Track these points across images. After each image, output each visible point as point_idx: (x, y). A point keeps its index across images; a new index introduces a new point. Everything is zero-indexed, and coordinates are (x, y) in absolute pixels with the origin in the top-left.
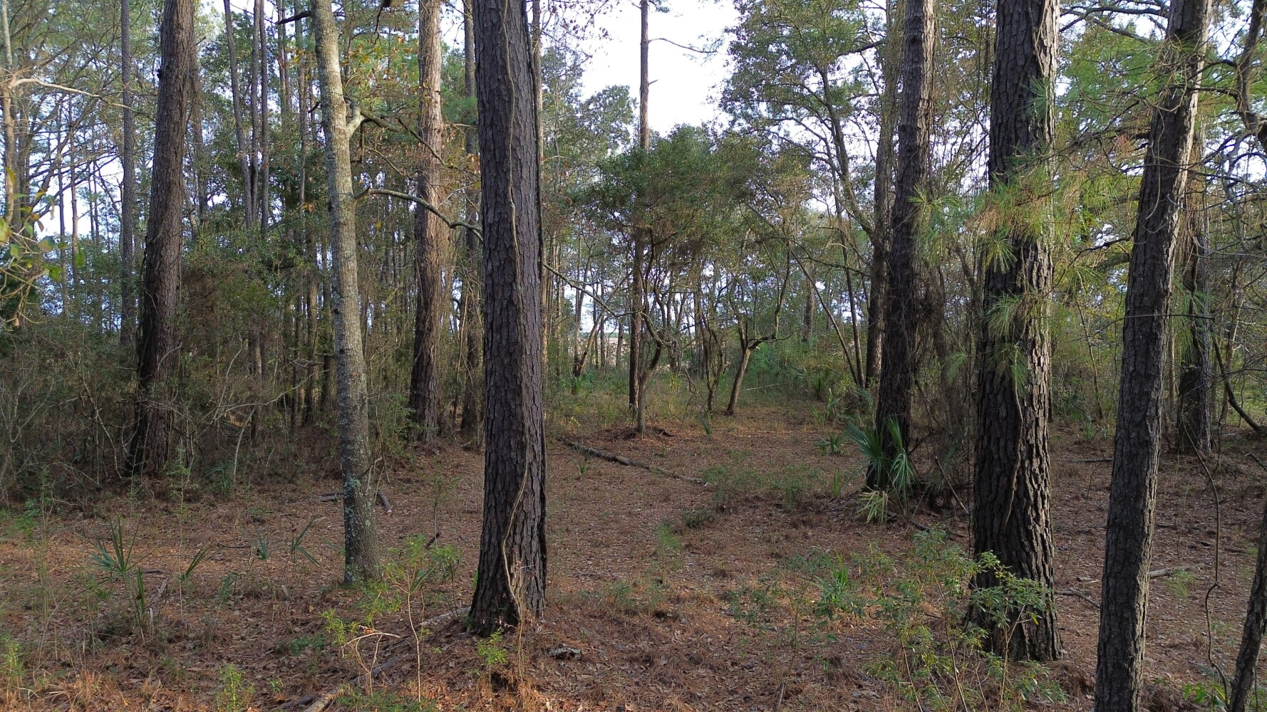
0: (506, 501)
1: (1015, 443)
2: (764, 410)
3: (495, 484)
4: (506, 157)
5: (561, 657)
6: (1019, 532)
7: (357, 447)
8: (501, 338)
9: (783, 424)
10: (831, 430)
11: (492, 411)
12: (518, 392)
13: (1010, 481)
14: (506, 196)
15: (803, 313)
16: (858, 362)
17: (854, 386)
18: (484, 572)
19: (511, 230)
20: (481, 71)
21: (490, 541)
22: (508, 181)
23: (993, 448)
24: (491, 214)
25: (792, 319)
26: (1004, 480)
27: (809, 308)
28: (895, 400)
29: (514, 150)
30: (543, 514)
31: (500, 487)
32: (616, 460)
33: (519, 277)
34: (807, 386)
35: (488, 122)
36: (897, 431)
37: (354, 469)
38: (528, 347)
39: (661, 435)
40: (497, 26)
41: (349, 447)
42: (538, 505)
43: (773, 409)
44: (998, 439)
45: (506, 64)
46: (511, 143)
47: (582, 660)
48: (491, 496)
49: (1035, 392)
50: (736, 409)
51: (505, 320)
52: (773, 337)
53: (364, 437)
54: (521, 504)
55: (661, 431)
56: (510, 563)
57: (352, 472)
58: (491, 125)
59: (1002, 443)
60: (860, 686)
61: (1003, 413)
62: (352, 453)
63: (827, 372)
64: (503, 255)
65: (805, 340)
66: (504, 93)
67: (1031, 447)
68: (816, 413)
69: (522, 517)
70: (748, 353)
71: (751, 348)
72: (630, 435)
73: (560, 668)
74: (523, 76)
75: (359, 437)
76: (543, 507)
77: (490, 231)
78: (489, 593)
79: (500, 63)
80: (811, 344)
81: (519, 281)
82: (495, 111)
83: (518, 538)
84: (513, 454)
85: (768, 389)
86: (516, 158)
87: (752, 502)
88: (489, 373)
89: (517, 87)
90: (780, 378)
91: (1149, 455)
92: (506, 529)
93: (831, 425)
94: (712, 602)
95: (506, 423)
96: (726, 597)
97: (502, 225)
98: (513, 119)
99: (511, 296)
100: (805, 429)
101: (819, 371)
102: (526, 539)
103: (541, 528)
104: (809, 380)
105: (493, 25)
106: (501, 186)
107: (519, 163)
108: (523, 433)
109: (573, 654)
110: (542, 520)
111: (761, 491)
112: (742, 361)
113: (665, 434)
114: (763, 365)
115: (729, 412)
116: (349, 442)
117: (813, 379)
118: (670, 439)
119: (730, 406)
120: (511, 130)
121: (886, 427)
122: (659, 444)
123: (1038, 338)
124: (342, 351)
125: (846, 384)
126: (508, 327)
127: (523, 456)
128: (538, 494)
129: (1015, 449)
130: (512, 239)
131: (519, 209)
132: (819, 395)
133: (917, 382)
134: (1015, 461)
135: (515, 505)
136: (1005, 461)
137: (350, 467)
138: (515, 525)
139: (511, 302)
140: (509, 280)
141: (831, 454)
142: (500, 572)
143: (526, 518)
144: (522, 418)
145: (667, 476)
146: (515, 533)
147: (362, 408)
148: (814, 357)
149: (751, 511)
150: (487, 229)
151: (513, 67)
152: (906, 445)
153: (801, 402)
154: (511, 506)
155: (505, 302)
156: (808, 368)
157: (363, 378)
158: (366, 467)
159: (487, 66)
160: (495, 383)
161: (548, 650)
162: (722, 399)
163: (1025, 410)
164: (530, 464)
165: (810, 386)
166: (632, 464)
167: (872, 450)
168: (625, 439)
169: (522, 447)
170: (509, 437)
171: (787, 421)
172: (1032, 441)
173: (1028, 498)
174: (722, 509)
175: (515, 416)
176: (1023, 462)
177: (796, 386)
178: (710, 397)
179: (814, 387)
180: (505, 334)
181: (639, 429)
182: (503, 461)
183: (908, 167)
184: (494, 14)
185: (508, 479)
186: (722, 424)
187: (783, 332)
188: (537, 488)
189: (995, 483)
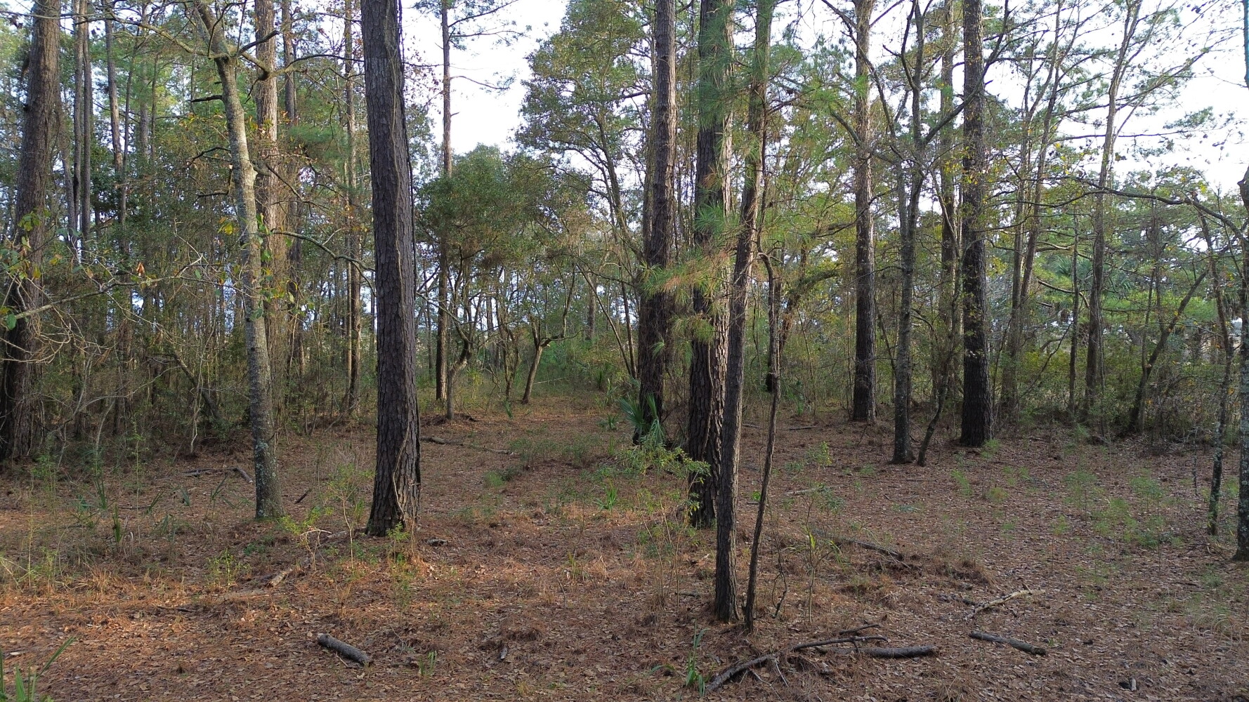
0: (394, 447)
1: (709, 400)
2: (554, 400)
3: (386, 436)
4: (394, 220)
5: (435, 544)
6: (712, 453)
7: (265, 419)
8: (391, 339)
9: (570, 410)
10: (609, 413)
11: (384, 388)
12: (402, 375)
13: (706, 423)
14: (393, 246)
15: (587, 315)
16: (632, 357)
17: (628, 376)
18: (379, 495)
19: (397, 269)
20: (376, 164)
21: (383, 474)
22: (395, 237)
23: (698, 404)
24: (383, 258)
25: (578, 320)
26: (703, 422)
27: (591, 310)
28: (652, 382)
29: (399, 216)
30: (419, 456)
31: (390, 438)
32: (433, 441)
33: (403, 299)
34: (590, 378)
35: (381, 197)
36: (653, 404)
37: (263, 435)
38: (408, 346)
39: (468, 421)
40: (387, 135)
41: (259, 419)
42: (415, 450)
43: (562, 398)
44: (700, 398)
45: (393, 160)
46: (398, 212)
47: (449, 546)
48: (384, 444)
49: (720, 370)
50: (531, 399)
51: (393, 328)
52: (562, 336)
53: (270, 413)
54: (405, 449)
55: (467, 417)
56: (398, 488)
57: (261, 438)
58: (383, 199)
59: (702, 401)
60: (621, 550)
61: (703, 383)
62: (260, 424)
63: (607, 366)
64: (392, 285)
65: (588, 339)
66: (392, 179)
67: (718, 402)
68: (597, 400)
69: (406, 457)
70: (541, 349)
71: (543, 346)
72: (440, 421)
73: (435, 550)
74: (404, 168)
75: (267, 412)
76: (418, 452)
77: (382, 268)
78: (383, 508)
79: (390, 159)
80: (594, 342)
81: (403, 302)
82: (386, 191)
83: (403, 471)
84: (399, 416)
85: (557, 382)
86: (400, 221)
87: (549, 463)
88: (381, 363)
89: (401, 175)
90: (567, 371)
91: (738, 392)
92: (394, 465)
93: (610, 409)
94: (526, 519)
95: (394, 395)
96: (536, 516)
97: (391, 265)
98: (399, 197)
99: (397, 312)
100: (588, 412)
101: (600, 364)
102: (408, 472)
103: (417, 465)
104: (592, 372)
105: (385, 134)
106: (391, 239)
107: (402, 225)
108: (405, 402)
109: (442, 542)
110: (418, 460)
111: (556, 455)
112: (536, 357)
113: (471, 419)
114: (554, 362)
115: (525, 400)
116: (259, 416)
117: (595, 373)
118: (476, 424)
119: (525, 396)
120: (397, 203)
121: (646, 402)
122: (467, 428)
123: (721, 338)
124: (253, 349)
125: (622, 375)
126: (395, 332)
127: (406, 418)
128: (415, 443)
129: (709, 404)
130: (398, 274)
131: (403, 255)
132: (600, 385)
133: (667, 370)
134: (709, 411)
135: (401, 449)
136: (704, 411)
137: (260, 434)
138: (401, 463)
139: (397, 315)
140: (397, 301)
141: (609, 430)
142: (391, 493)
143: (408, 458)
144: (406, 392)
145: (479, 450)
146: (401, 468)
147: (268, 391)
148: (596, 353)
149: (549, 469)
150: (380, 268)
151: (398, 162)
152: (660, 414)
153: (586, 391)
154: (399, 450)
155: (393, 316)
156: (591, 363)
157: (269, 369)
158: (271, 434)
159: (380, 160)
160: (386, 369)
161: (426, 541)
162: (518, 390)
163: (714, 381)
164: (411, 423)
165: (593, 378)
166: (448, 443)
167: (636, 419)
168: (436, 425)
169: (405, 412)
170: (397, 405)
171: (574, 407)
172: (719, 399)
173: (717, 433)
174: (527, 469)
175: (400, 391)
176: (713, 412)
177: (581, 378)
178: (508, 388)
179: (596, 379)
180: (393, 336)
181: (448, 416)
182: (393, 421)
183: (659, 214)
184: (385, 128)
185: (395, 432)
186: (519, 411)
187: (569, 331)
188: (414, 438)
189: (699, 425)
